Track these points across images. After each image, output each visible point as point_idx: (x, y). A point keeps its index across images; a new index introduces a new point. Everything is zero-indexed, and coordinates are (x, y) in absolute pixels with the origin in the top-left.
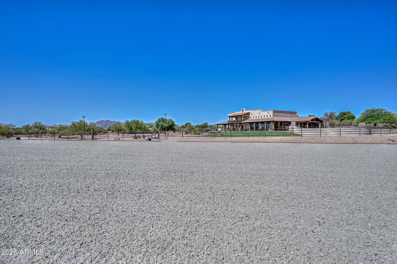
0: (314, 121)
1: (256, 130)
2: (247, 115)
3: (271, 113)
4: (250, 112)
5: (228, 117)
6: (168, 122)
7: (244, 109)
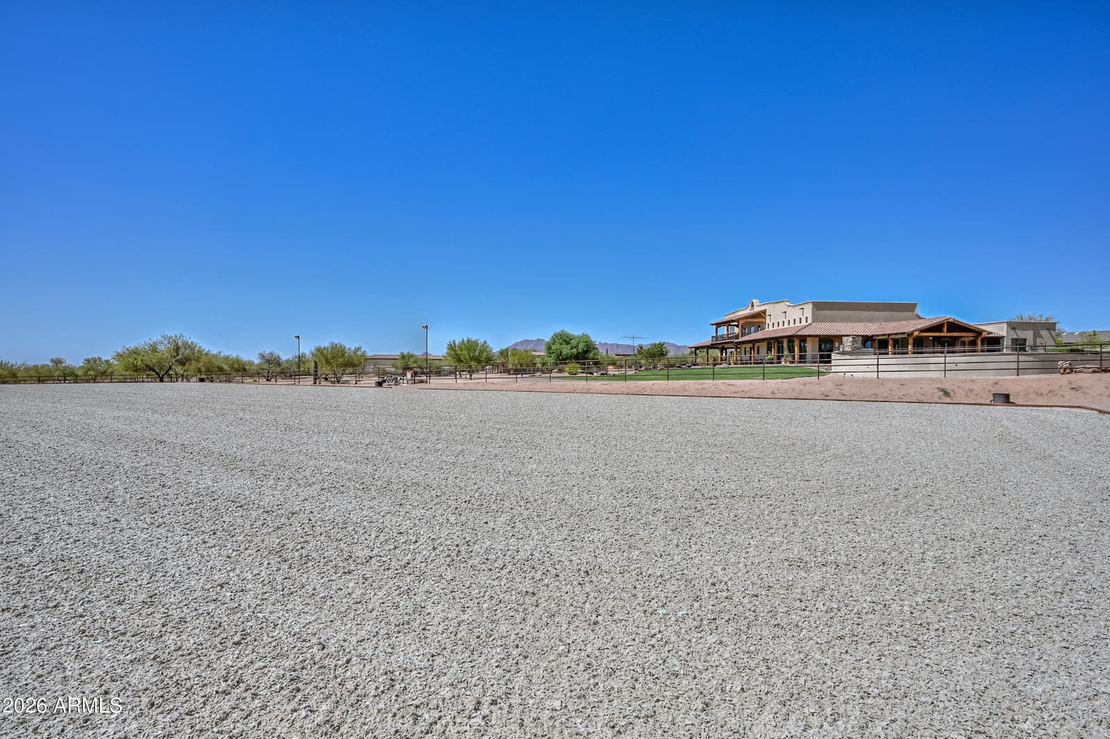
0: (942, 331)
1: (800, 362)
2: (757, 320)
3: (809, 309)
4: (765, 310)
5: (712, 325)
6: (574, 342)
7: (756, 302)
